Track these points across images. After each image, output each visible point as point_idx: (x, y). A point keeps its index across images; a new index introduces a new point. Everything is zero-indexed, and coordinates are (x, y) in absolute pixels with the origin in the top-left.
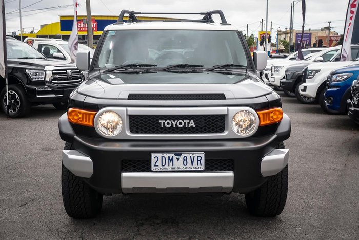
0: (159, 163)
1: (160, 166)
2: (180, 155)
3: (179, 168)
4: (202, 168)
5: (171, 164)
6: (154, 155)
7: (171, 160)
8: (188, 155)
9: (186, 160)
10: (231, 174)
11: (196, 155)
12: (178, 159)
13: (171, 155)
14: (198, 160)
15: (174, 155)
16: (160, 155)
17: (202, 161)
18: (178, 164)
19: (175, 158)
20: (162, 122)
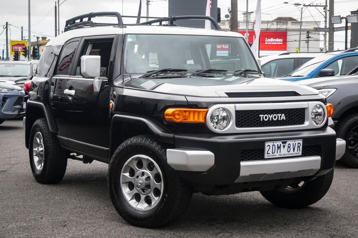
0: (270, 152)
1: (271, 154)
2: (286, 142)
3: (285, 154)
4: (300, 154)
5: (279, 151)
6: (267, 144)
7: (279, 147)
8: (291, 142)
9: (290, 147)
10: (319, 158)
11: (297, 142)
12: (284, 146)
13: (280, 143)
14: (298, 147)
15: (281, 143)
16: (271, 144)
17: (301, 147)
18: (284, 151)
19: (282, 145)
20: (261, 116)
